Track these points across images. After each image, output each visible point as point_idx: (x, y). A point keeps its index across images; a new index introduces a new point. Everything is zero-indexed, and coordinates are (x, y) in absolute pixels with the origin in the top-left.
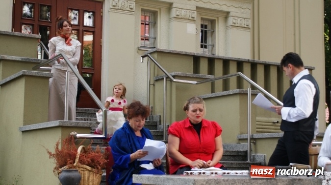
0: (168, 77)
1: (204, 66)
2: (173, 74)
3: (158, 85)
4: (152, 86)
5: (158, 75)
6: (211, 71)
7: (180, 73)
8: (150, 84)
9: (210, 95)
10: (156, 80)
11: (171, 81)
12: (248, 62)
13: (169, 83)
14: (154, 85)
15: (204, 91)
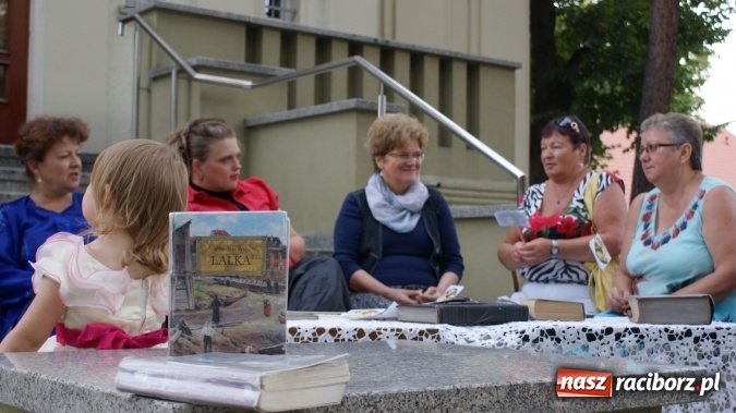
0: (181, 71)
1: (271, 48)
2: (194, 61)
3: (158, 89)
4: (143, 94)
5: (158, 66)
6: (288, 58)
7: (211, 60)
8: (139, 89)
9: (285, 114)
10: (155, 79)
11: (190, 79)
12: (374, 44)
13: (183, 83)
14: (149, 91)
15: (269, 105)
